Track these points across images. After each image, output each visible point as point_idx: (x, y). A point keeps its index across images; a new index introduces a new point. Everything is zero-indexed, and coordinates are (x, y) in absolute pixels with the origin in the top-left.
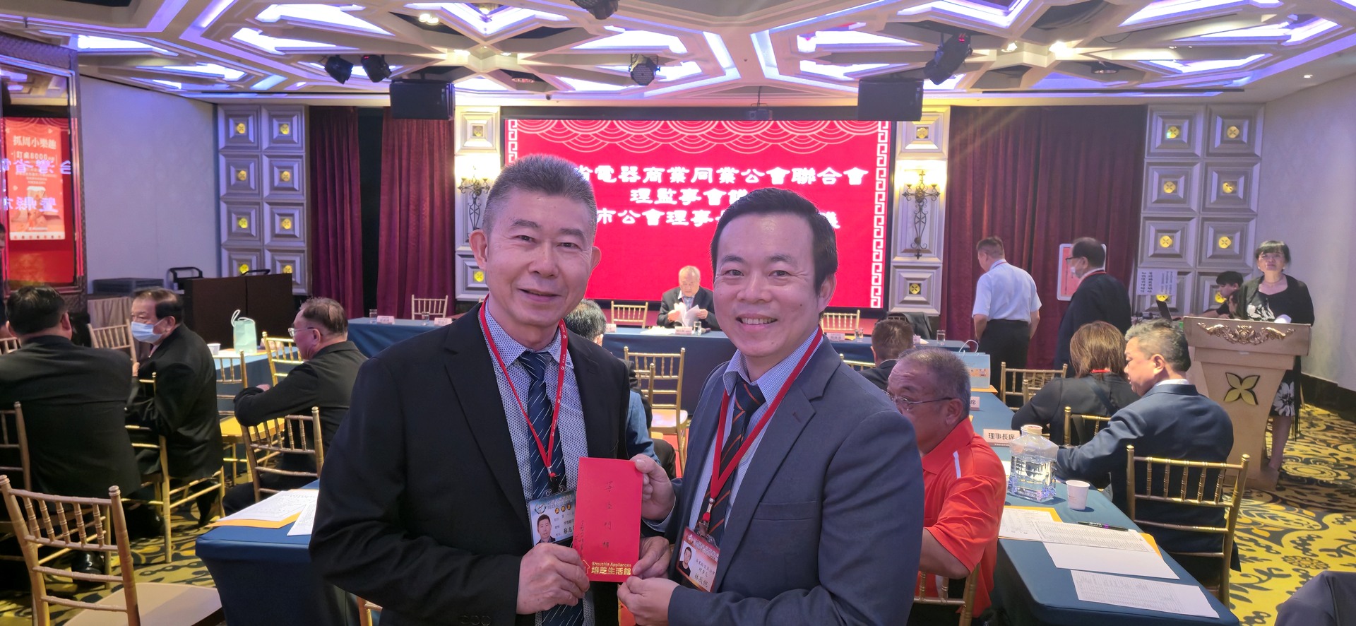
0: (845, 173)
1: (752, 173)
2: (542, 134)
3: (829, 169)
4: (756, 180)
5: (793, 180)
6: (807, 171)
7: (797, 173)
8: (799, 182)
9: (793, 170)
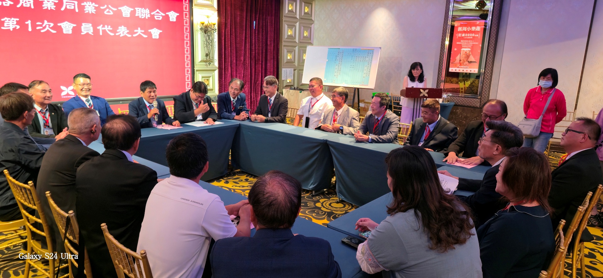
0: (167, 13)
1: (108, 7)
3: (158, 10)
4: (112, 13)
5: (137, 15)
6: (144, 10)
7: (138, 11)
8: (140, 17)
9: (136, 8)
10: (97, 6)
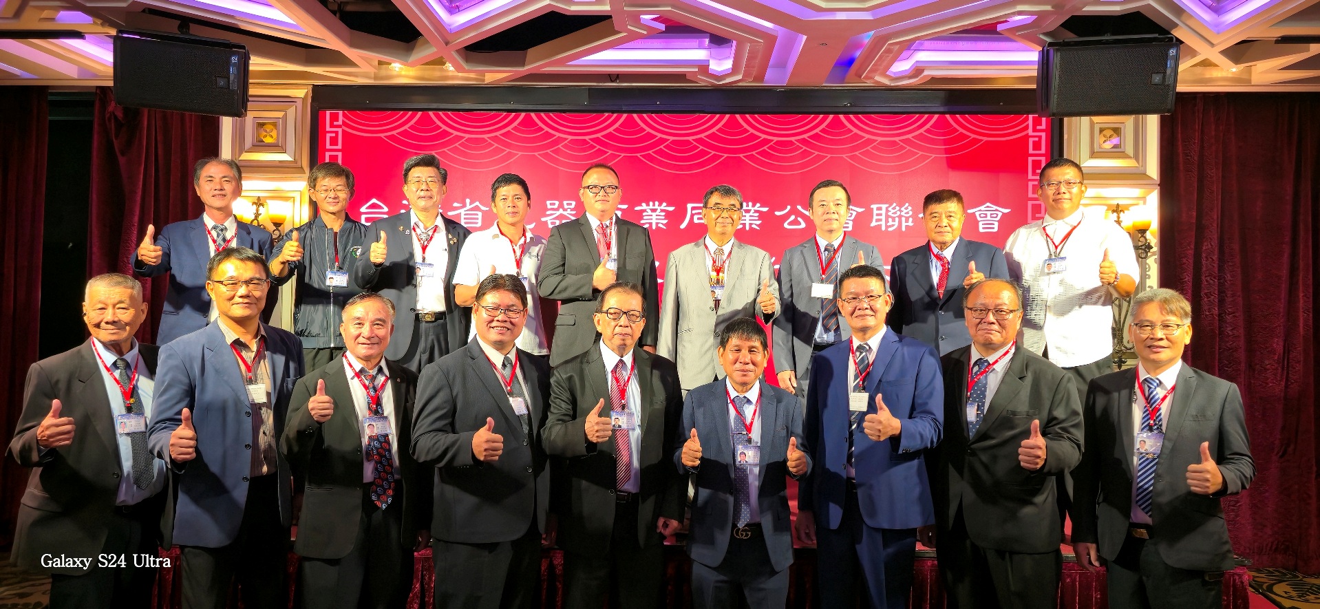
1: (794, 211)
2: (392, 138)
4: (803, 225)
5: (873, 224)
6: (898, 208)
7: (879, 212)
8: (883, 228)
9: (872, 206)
10: (765, 209)
